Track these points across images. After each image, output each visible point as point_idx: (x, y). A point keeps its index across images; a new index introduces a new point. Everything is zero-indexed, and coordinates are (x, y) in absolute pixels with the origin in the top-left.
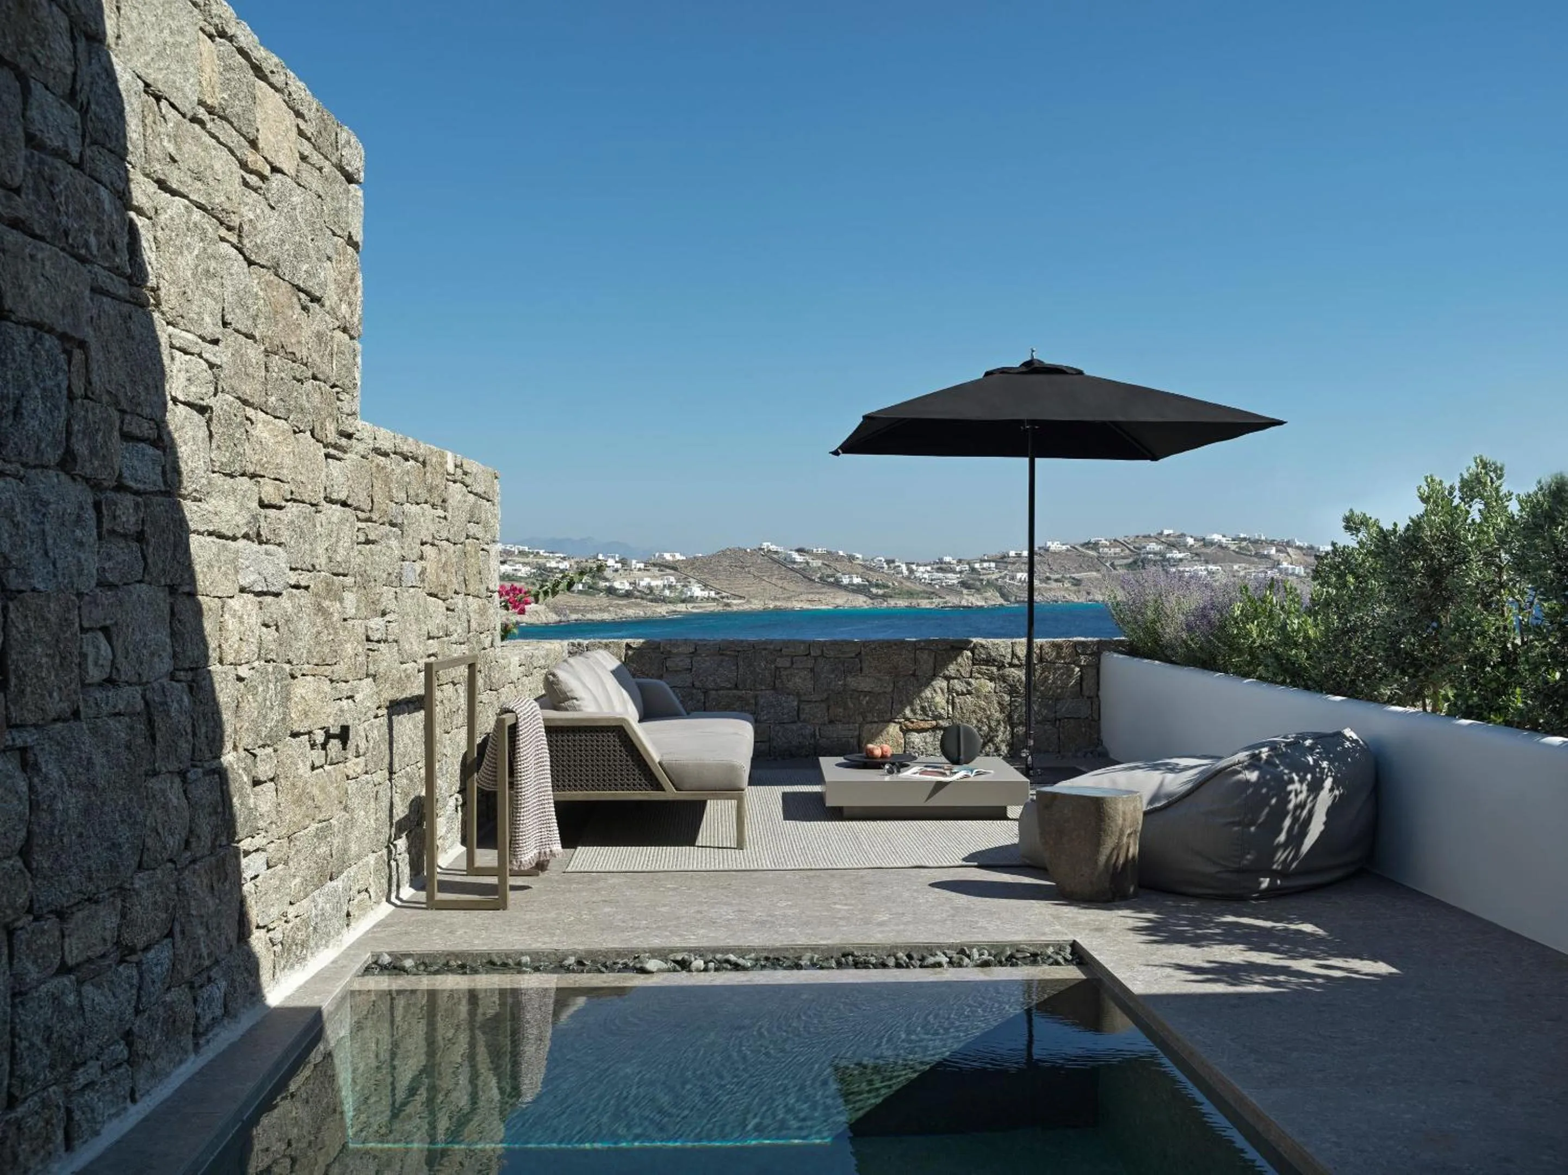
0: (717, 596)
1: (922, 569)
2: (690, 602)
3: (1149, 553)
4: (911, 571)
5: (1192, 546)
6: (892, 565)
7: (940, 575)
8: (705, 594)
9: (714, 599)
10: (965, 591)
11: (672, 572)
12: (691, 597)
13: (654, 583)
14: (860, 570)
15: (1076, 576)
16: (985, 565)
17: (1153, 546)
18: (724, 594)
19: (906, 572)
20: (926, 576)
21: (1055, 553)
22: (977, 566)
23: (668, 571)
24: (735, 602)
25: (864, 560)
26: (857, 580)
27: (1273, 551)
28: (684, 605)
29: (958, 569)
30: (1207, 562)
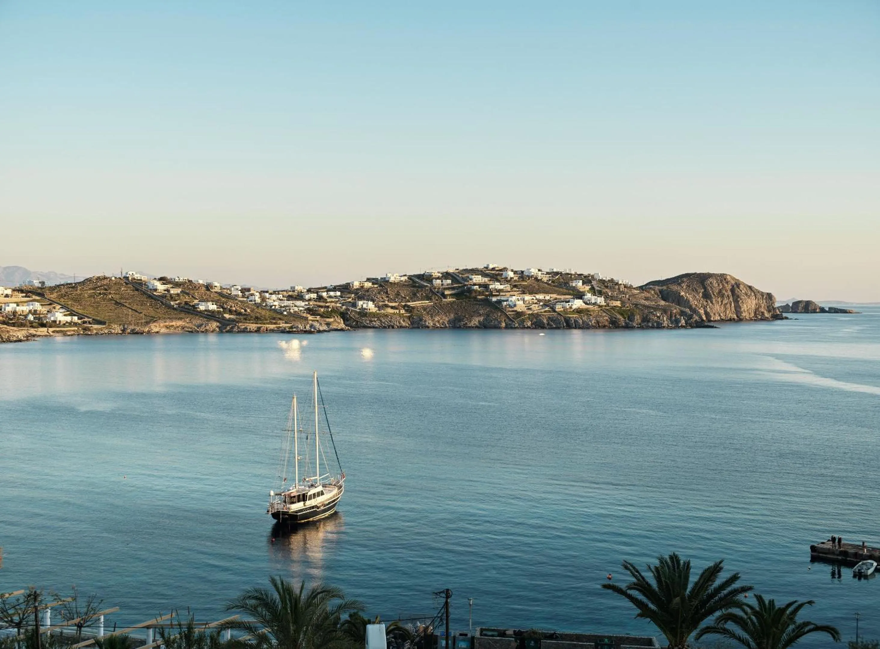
0: (80, 321)
1: (274, 297)
2: (51, 327)
3: (475, 285)
4: (263, 299)
5: (511, 278)
6: (247, 293)
7: (290, 303)
8: (69, 319)
9: (75, 324)
10: (310, 317)
11: (38, 298)
12: (55, 322)
13: (19, 309)
14: (217, 297)
15: (411, 304)
16: (332, 294)
17: (477, 279)
18: (86, 319)
19: (258, 300)
20: (276, 303)
21: (395, 283)
22: (324, 294)
23: (35, 297)
24: (96, 326)
25: (221, 288)
26: (212, 307)
27: (580, 283)
28: (45, 329)
29: (307, 297)
30: (524, 293)
